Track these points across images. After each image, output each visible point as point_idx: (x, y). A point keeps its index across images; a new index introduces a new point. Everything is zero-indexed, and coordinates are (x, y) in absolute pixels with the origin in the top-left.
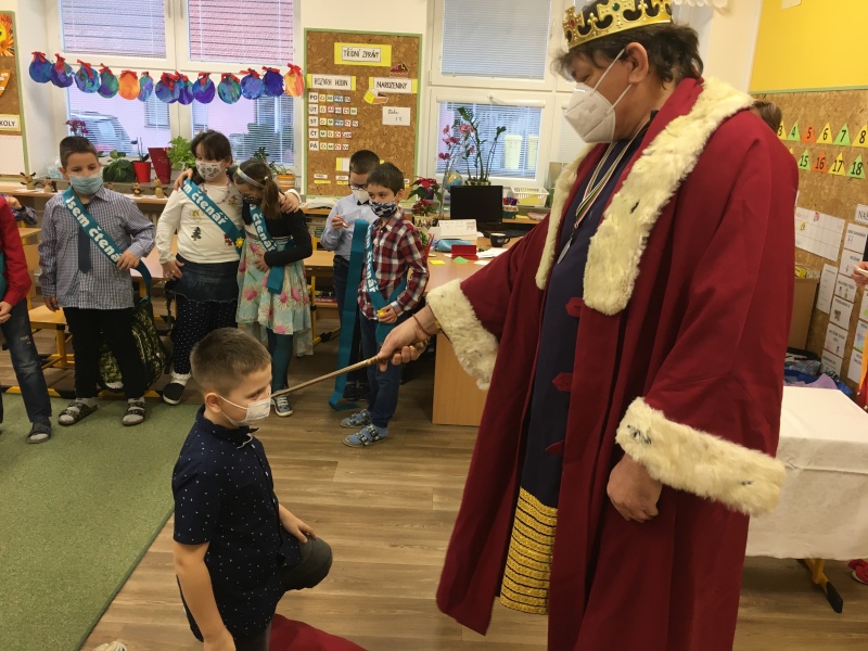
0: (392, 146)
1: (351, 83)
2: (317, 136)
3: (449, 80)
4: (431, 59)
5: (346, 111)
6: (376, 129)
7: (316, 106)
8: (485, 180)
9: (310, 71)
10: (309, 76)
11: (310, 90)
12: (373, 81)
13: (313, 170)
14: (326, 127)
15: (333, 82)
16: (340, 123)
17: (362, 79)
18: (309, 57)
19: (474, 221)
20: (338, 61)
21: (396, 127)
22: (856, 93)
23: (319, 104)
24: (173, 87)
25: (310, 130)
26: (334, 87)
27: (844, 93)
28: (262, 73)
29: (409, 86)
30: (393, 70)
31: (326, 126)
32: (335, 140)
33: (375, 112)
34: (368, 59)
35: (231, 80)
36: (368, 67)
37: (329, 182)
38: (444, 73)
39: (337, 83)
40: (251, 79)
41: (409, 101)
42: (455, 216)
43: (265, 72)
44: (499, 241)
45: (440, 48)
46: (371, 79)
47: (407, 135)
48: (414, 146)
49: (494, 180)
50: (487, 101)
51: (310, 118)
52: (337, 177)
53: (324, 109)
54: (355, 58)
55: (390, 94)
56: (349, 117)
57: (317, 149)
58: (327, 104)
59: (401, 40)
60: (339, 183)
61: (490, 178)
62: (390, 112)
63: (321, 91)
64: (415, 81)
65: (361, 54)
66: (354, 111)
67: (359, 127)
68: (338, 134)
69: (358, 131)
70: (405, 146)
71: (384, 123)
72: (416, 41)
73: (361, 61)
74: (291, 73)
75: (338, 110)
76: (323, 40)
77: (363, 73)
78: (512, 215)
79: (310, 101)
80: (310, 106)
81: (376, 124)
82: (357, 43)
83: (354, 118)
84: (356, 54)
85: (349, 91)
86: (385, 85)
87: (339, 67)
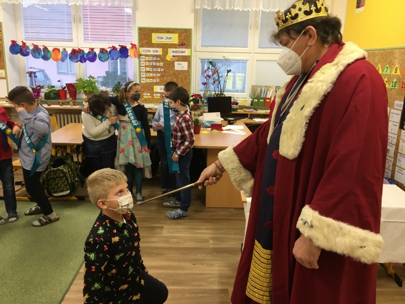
0: (179, 80)
1: (160, 51)
2: (144, 76)
3: (205, 49)
4: (196, 39)
5: (158, 64)
6: (171, 72)
8: (223, 94)
9: (141, 46)
10: (140, 48)
11: (141, 55)
12: (170, 50)
13: (143, 92)
14: (149, 72)
15: (152, 51)
16: (155, 70)
17: (165, 49)
18: (140, 40)
19: (219, 113)
20: (154, 41)
21: (181, 71)
22: (392, 50)
23: (145, 61)
24: (77, 55)
25: (141, 73)
26: (152, 53)
27: (386, 50)
28: (118, 48)
29: (187, 52)
30: (179, 45)
32: (153, 78)
33: (171, 64)
34: (167, 40)
35: (104, 51)
36: (167, 44)
37: (151, 97)
38: (202, 46)
39: (154, 51)
40: (114, 51)
41: (187, 59)
42: (210, 111)
43: (120, 47)
44: (231, 122)
45: (200, 35)
46: (169, 49)
47: (186, 75)
48: (190, 80)
49: (227, 94)
50: (222, 58)
51: (141, 68)
52: (154, 95)
53: (147, 64)
54: (162, 40)
55: (178, 56)
56: (159, 67)
57: (145, 82)
58: (149, 61)
59: (182, 31)
60: (155, 97)
61: (225, 93)
62: (178, 64)
63: (146, 56)
64: (189, 50)
65: (164, 38)
66: (162, 64)
67: (164, 71)
68: (154, 75)
69: (163, 73)
70: (185, 79)
71: (176, 69)
72: (190, 32)
73: (164, 41)
74: (132, 48)
75: (154, 64)
76: (146, 32)
77: (165, 47)
78: (236, 110)
79: (141, 60)
80: (141, 62)
81: (172, 70)
82: (163, 33)
83: (162, 67)
84: (162, 38)
85: (159, 55)
86: (176, 52)
87: (154, 44)
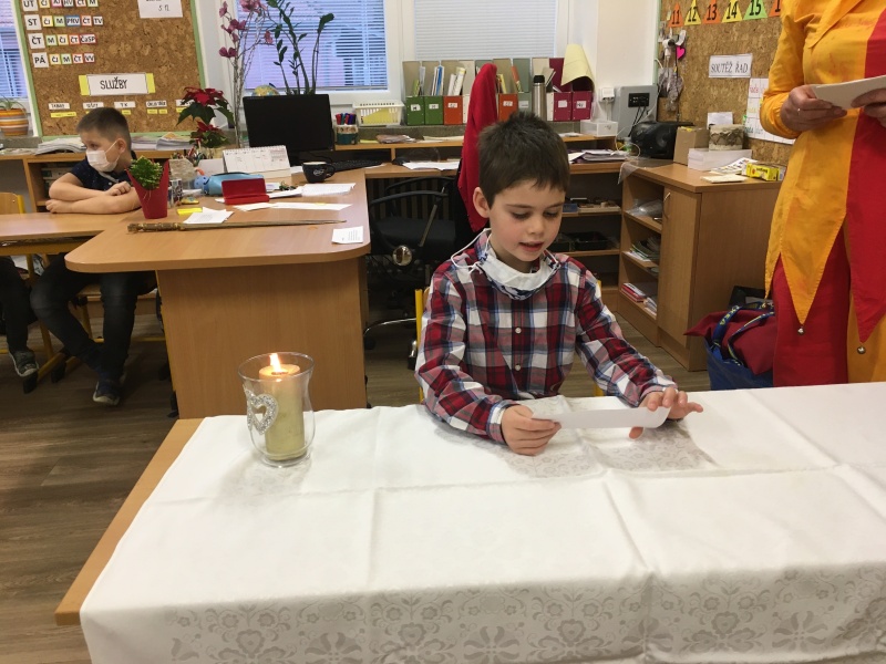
0: (161, 51)
2: (42, 46)
5: (81, 3)
6: (131, 27)
13: (47, 98)
14: (54, 30)
16: (74, 22)
19: (285, 148)
21: (162, 20)
25: (30, 36)
31: (54, 27)
32: (72, 49)
37: (74, 114)
44: (318, 173)
47: (181, 33)
48: (195, 49)
51: (27, 17)
52: (85, 106)
53: (45, 3)
56: (87, 10)
57: (46, 65)
67: (106, 25)
68: (75, 40)
69: (104, 32)
70: (181, 49)
71: (142, 16)
78: (354, 138)
81: (130, 19)
83: (96, 12)
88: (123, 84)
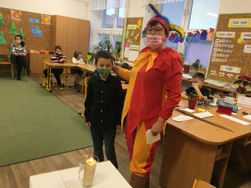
1: (233, 35)
2: (215, 56)
5: (229, 46)
6: (240, 54)
7: (218, 44)
9: (218, 30)
10: (217, 32)
11: (216, 38)
12: (243, 34)
13: (211, 69)
14: (219, 52)
16: (225, 51)
17: (238, 33)
18: (219, 25)
20: (230, 26)
21: (249, 54)
23: (219, 43)
24: (174, 38)
25: (213, 53)
26: (226, 36)
28: (201, 32)
32: (222, 58)
33: (242, 46)
34: (242, 24)
35: (191, 35)
36: (242, 28)
37: (216, 74)
39: (227, 35)
40: (197, 34)
51: (214, 49)
52: (220, 73)
53: (220, 45)
55: (249, 39)
56: (230, 49)
57: (214, 61)
58: (222, 43)
60: (220, 75)
62: (248, 47)
63: (221, 38)
65: (240, 22)
66: (232, 46)
67: (233, 53)
68: (224, 56)
69: (232, 55)
71: (244, 52)
73: (240, 25)
74: (210, 32)
75: (226, 46)
76: (225, 18)
77: (239, 31)
79: (216, 42)
80: (215, 44)
81: (240, 52)
82: (239, 18)
83: (232, 49)
84: (238, 23)
85: (232, 38)
86: (248, 35)
87: (229, 28)
88: (232, 69)
